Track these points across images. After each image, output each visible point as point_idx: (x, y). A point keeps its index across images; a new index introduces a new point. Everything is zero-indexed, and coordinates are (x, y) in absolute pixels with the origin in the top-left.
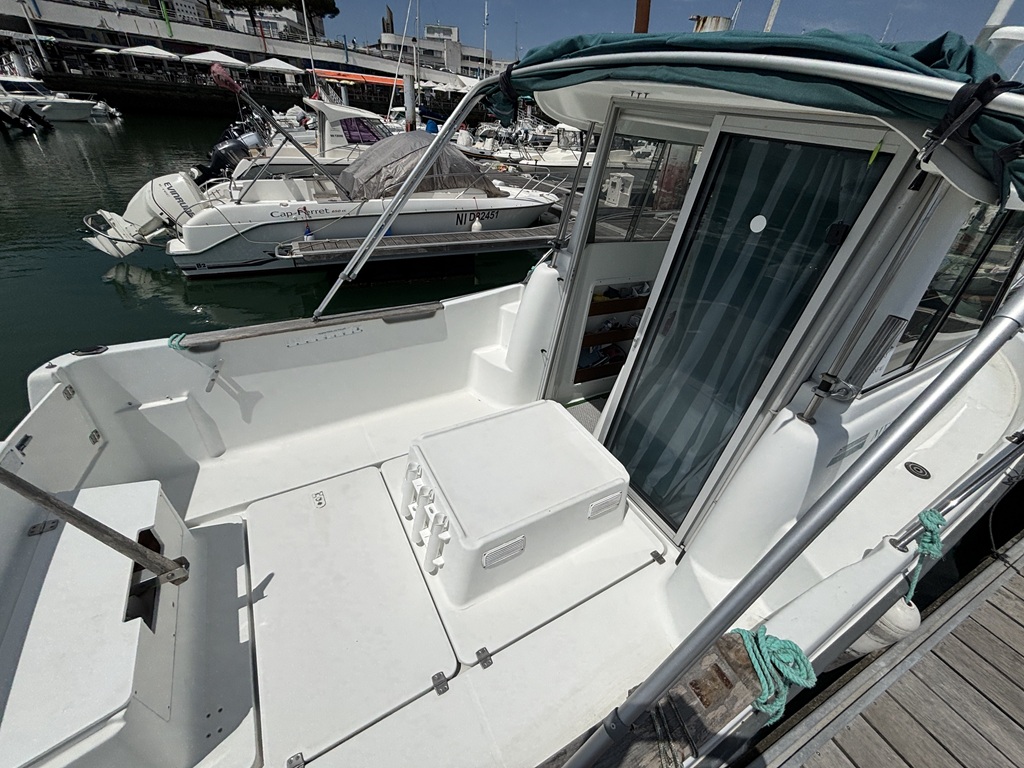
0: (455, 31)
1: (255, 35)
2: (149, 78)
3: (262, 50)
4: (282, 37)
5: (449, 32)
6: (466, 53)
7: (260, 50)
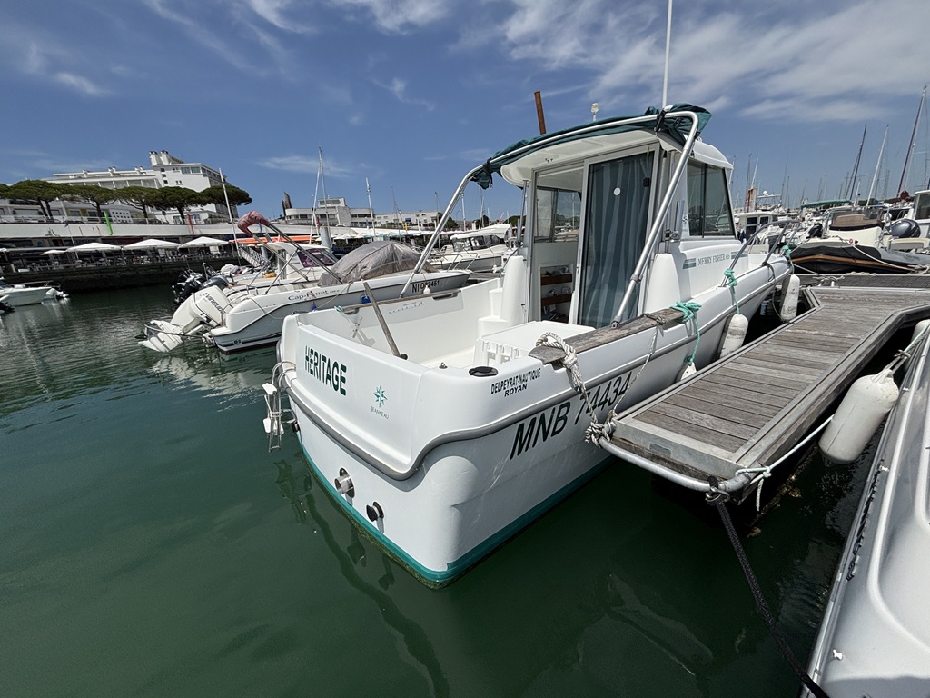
0: (342, 201)
1: (184, 224)
2: (91, 266)
3: (191, 234)
4: (207, 223)
5: (338, 202)
6: (353, 213)
7: (188, 234)
